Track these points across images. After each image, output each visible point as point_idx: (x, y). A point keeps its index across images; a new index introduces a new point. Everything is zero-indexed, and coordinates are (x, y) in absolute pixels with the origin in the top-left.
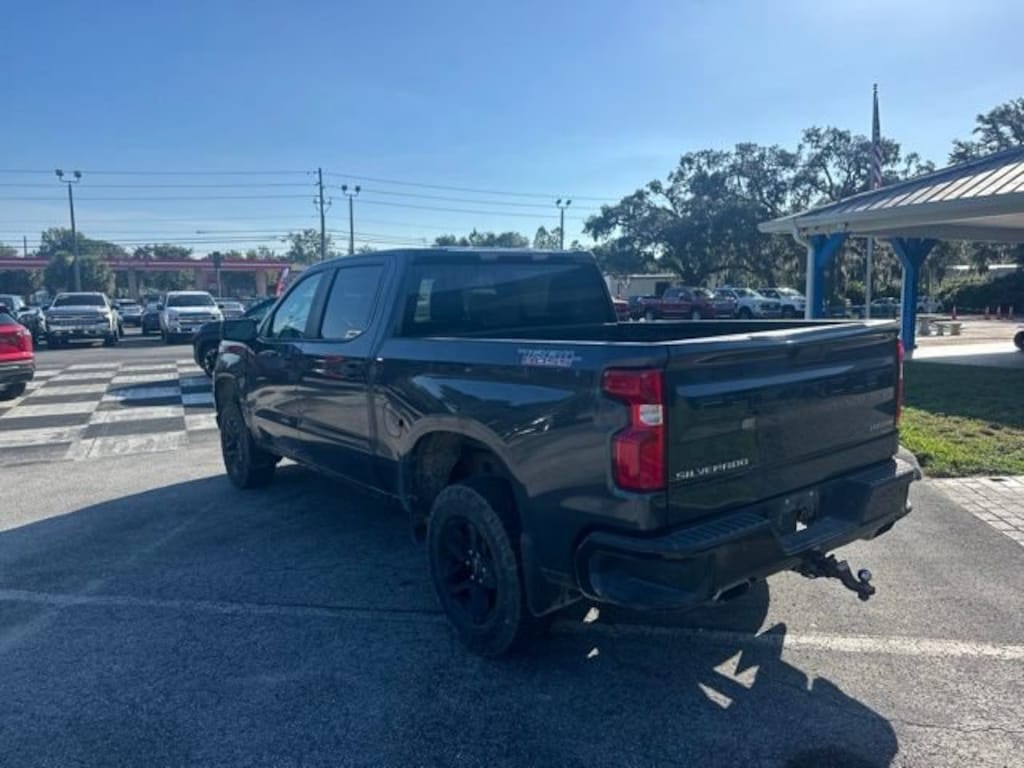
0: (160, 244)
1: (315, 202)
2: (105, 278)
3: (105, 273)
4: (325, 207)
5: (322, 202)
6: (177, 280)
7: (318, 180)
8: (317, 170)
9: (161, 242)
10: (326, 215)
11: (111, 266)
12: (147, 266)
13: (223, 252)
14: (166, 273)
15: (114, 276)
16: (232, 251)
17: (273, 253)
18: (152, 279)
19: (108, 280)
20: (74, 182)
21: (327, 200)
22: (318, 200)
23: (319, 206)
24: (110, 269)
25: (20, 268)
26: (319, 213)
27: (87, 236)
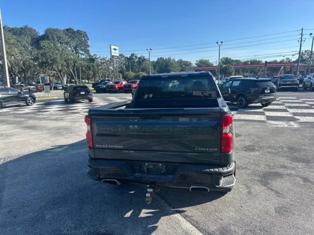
0: (252, 59)
1: (298, 41)
2: (232, 71)
3: (232, 69)
4: (302, 42)
5: (301, 41)
6: (256, 70)
7: (301, 33)
8: (301, 29)
9: (253, 59)
10: (302, 45)
11: (234, 67)
12: (246, 67)
13: (268, 61)
14: (252, 69)
15: (235, 70)
16: (275, 60)
17: (291, 60)
18: (248, 70)
19: (232, 72)
20: (221, 45)
21: (303, 40)
22: (300, 40)
23: (300, 42)
24: (234, 68)
25: (214, 69)
26: (300, 45)
27: (232, 59)
